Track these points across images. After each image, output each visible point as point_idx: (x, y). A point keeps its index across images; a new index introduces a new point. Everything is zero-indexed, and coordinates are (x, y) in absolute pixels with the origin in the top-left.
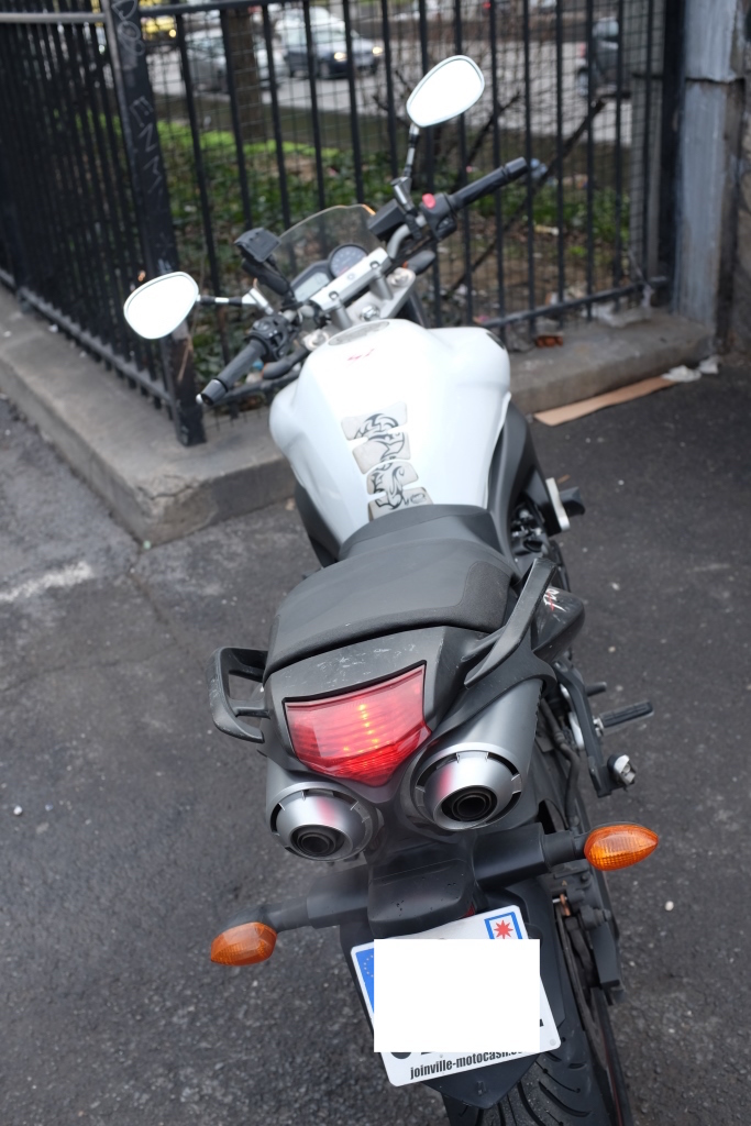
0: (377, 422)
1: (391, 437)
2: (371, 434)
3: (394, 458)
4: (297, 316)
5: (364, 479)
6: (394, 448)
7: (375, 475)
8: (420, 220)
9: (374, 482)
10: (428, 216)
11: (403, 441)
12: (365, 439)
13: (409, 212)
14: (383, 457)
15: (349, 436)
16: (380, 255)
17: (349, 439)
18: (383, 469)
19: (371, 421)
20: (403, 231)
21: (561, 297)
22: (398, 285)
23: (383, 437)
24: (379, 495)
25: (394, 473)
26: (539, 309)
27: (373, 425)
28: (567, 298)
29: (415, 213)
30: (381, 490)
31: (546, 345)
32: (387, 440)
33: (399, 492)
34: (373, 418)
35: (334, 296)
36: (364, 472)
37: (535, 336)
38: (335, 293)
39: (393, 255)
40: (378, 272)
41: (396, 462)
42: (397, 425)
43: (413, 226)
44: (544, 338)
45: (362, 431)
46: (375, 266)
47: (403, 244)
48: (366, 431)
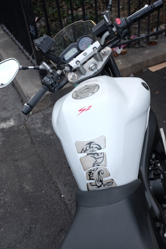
0: (91, 146)
1: (98, 154)
2: (88, 152)
3: (99, 165)
4: (63, 72)
5: (85, 173)
6: (99, 161)
7: (90, 172)
8: (114, 29)
9: (89, 175)
10: (117, 28)
11: (103, 157)
12: (85, 154)
13: (109, 26)
14: (94, 164)
15: (79, 152)
16: (97, 44)
17: (78, 153)
18: (93, 170)
19: (88, 145)
20: (107, 34)
21: (157, 30)
22: (104, 54)
23: (94, 154)
24: (91, 181)
25: (99, 173)
26: (151, 33)
27: (90, 147)
28: (159, 29)
29: (112, 26)
30: (93, 179)
31: (152, 45)
32: (96, 156)
33: (101, 181)
34: (90, 143)
35: (78, 63)
36: (85, 170)
37: (148, 42)
38: (78, 61)
39: (102, 44)
40: (96, 52)
41: (100, 168)
42: (101, 149)
43: (111, 32)
44: (151, 42)
45: (85, 150)
46: (95, 49)
47: (107, 39)
48: (86, 150)
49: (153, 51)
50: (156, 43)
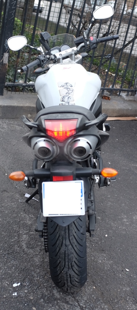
0: (67, 84)
1: (70, 89)
2: (65, 87)
3: (69, 94)
4: (50, 57)
5: (60, 98)
6: (70, 92)
7: (64, 97)
8: (88, 43)
9: (63, 99)
10: (90, 42)
11: (73, 91)
12: (63, 88)
13: (85, 40)
14: (67, 93)
15: (59, 86)
16: (75, 48)
17: (59, 87)
18: (66, 96)
19: (66, 84)
20: (83, 44)
21: (113, 86)
22: (77, 58)
23: (68, 88)
24: (63, 102)
25: (68, 98)
26: (106, 88)
27: (66, 85)
28: (114, 87)
29: (87, 40)
30: (64, 101)
31: (105, 99)
32: (69, 89)
33: (68, 103)
34: (67, 83)
35: (61, 55)
36: (61, 96)
38: (61, 54)
39: (78, 50)
40: (73, 53)
41: (69, 95)
42: (72, 87)
43: (86, 43)
44: (105, 96)
45: (63, 86)
46: (73, 51)
47: (81, 48)
48: (64, 86)
49: (105, 103)
50: (109, 99)
